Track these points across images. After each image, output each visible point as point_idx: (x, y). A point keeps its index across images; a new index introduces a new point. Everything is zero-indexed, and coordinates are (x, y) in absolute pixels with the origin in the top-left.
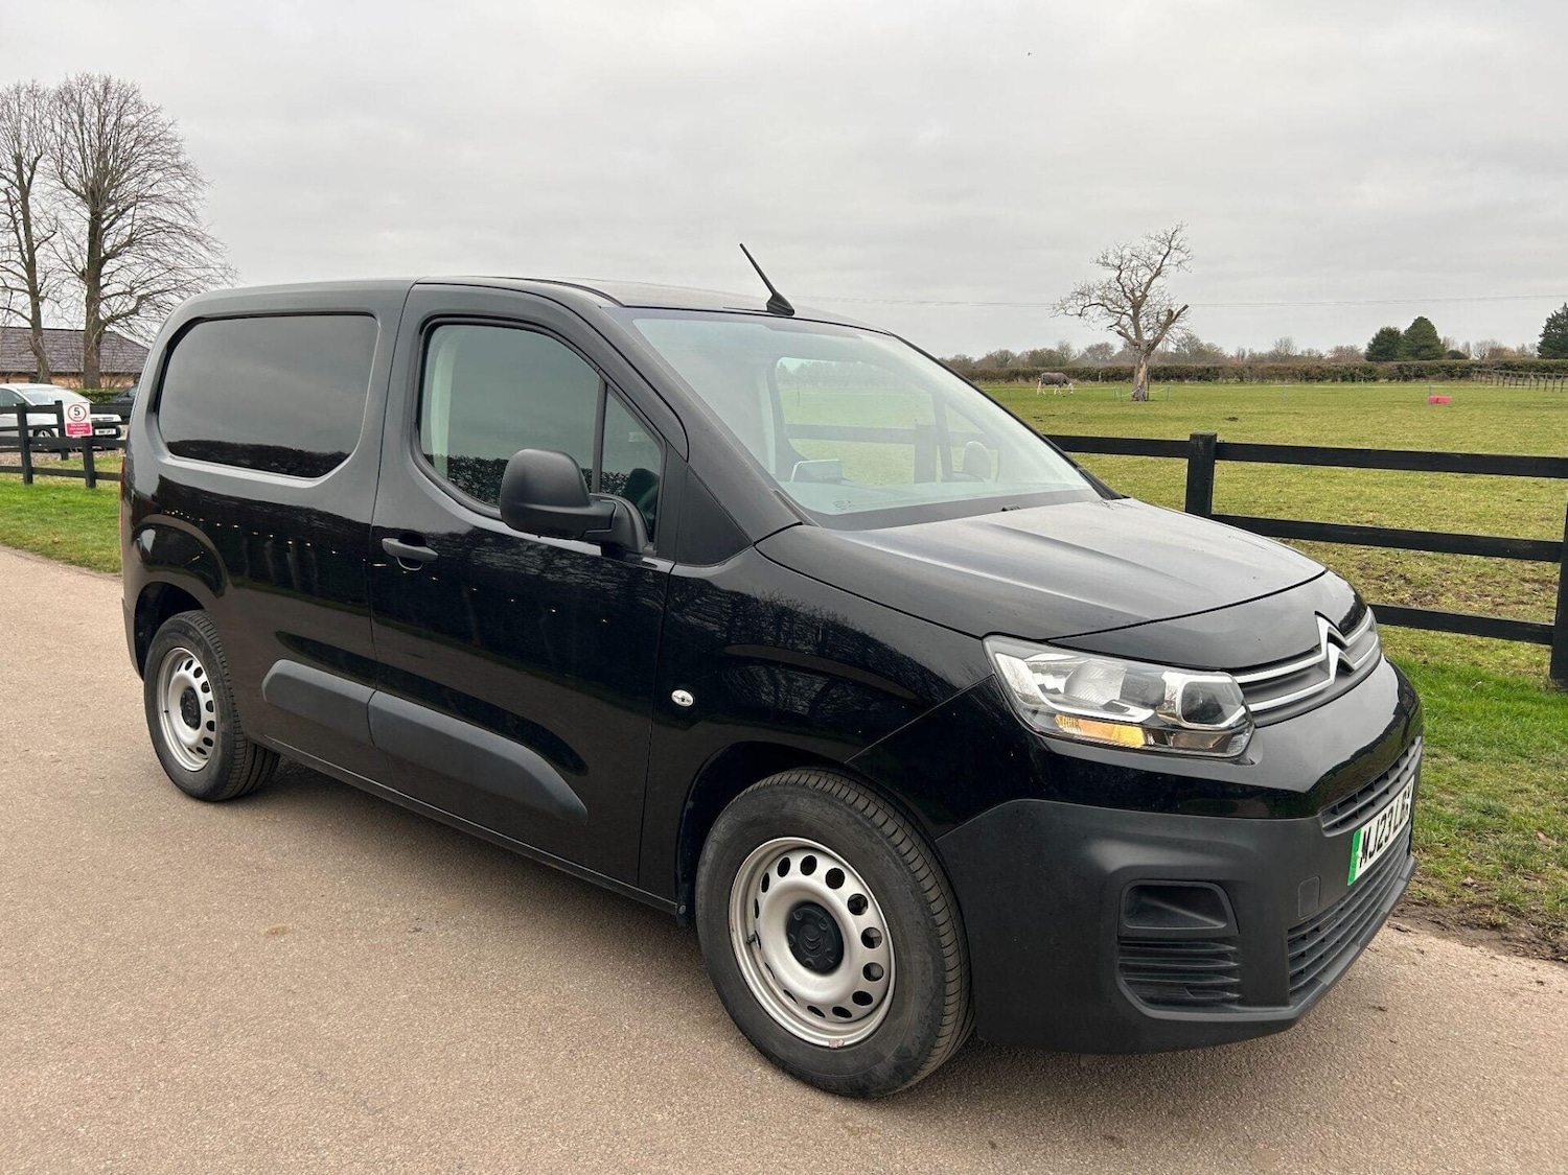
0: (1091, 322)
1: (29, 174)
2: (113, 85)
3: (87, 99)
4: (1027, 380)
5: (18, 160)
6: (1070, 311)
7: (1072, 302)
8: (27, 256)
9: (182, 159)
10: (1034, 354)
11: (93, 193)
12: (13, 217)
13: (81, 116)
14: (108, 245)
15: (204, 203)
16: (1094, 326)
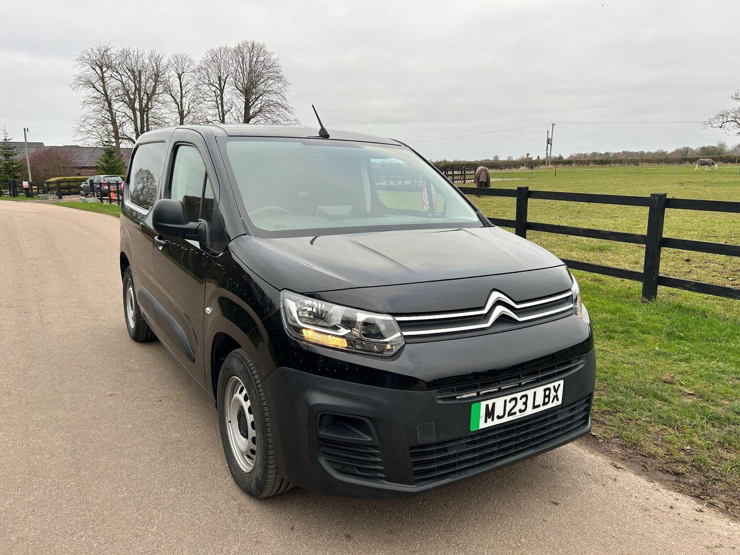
0: (727, 131)
1: (223, 84)
2: (255, 44)
3: (245, 50)
4: (691, 163)
5: (220, 78)
6: (715, 125)
7: (716, 120)
8: (222, 118)
9: (280, 75)
10: (703, 148)
11: (246, 91)
12: (217, 102)
13: (243, 59)
14: (251, 112)
15: (289, 92)
16: (729, 133)
